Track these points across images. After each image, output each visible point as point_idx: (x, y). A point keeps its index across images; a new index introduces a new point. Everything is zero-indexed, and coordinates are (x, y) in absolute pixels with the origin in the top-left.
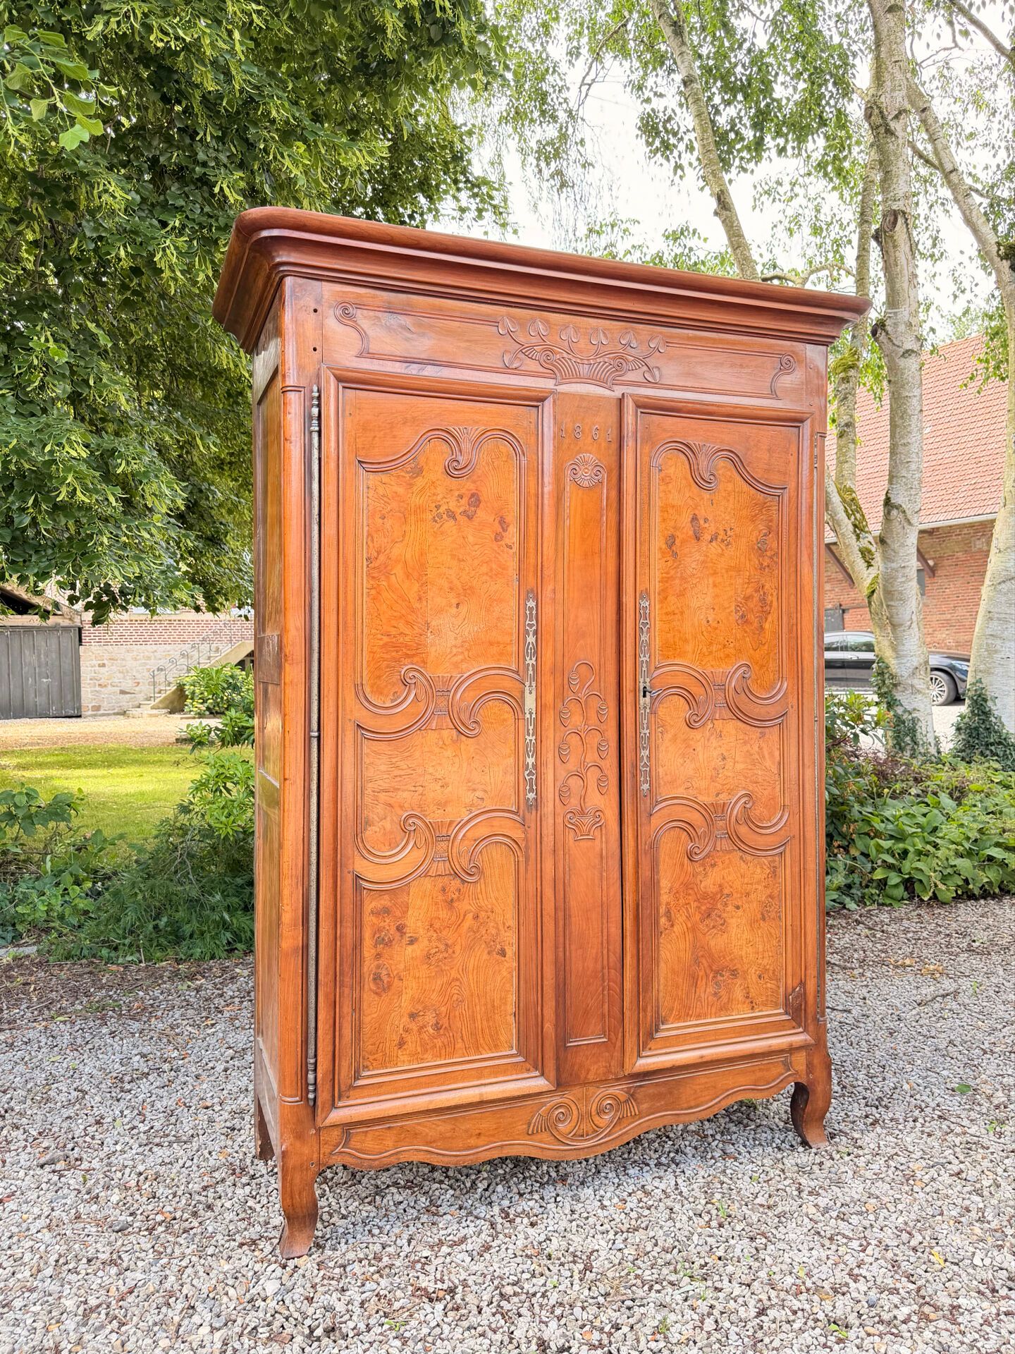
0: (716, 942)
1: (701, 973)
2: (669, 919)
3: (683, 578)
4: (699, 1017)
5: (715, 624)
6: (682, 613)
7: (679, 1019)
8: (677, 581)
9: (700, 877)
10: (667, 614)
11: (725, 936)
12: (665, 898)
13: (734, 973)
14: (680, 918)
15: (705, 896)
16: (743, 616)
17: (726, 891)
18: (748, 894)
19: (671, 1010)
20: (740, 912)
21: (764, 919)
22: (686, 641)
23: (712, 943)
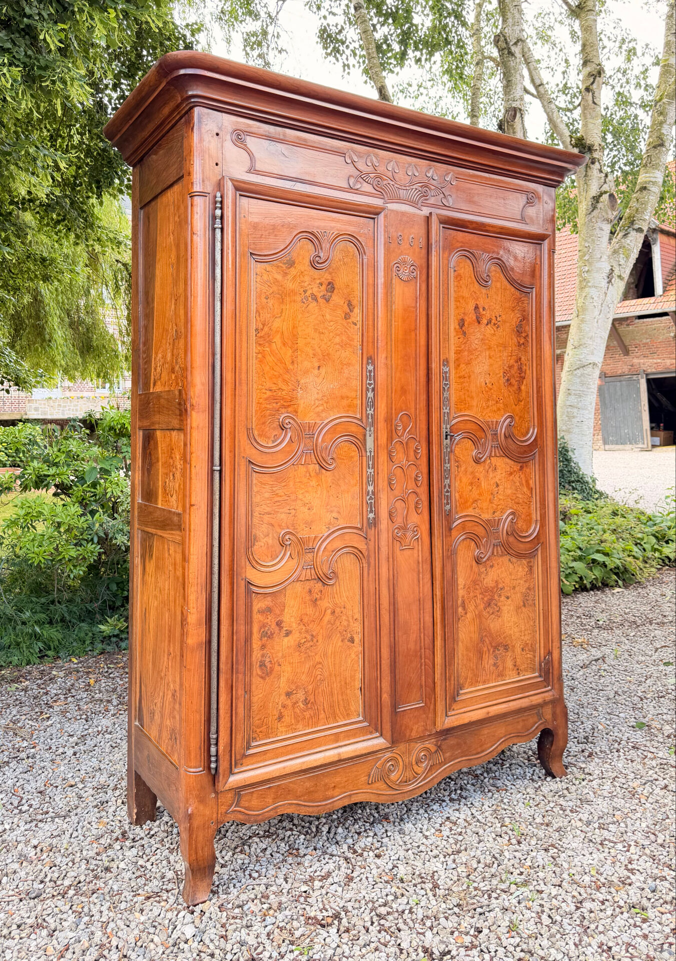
0: (494, 625)
1: (485, 649)
2: (464, 608)
3: (469, 351)
4: (484, 682)
5: (489, 385)
6: (469, 377)
7: (471, 685)
8: (466, 353)
9: (483, 576)
10: (460, 377)
11: (500, 620)
12: (461, 593)
13: (506, 648)
14: (471, 607)
15: (487, 590)
16: (508, 380)
17: (500, 586)
18: (514, 588)
19: (466, 678)
20: (509, 601)
21: (524, 606)
22: (472, 398)
23: (492, 626)
